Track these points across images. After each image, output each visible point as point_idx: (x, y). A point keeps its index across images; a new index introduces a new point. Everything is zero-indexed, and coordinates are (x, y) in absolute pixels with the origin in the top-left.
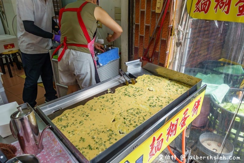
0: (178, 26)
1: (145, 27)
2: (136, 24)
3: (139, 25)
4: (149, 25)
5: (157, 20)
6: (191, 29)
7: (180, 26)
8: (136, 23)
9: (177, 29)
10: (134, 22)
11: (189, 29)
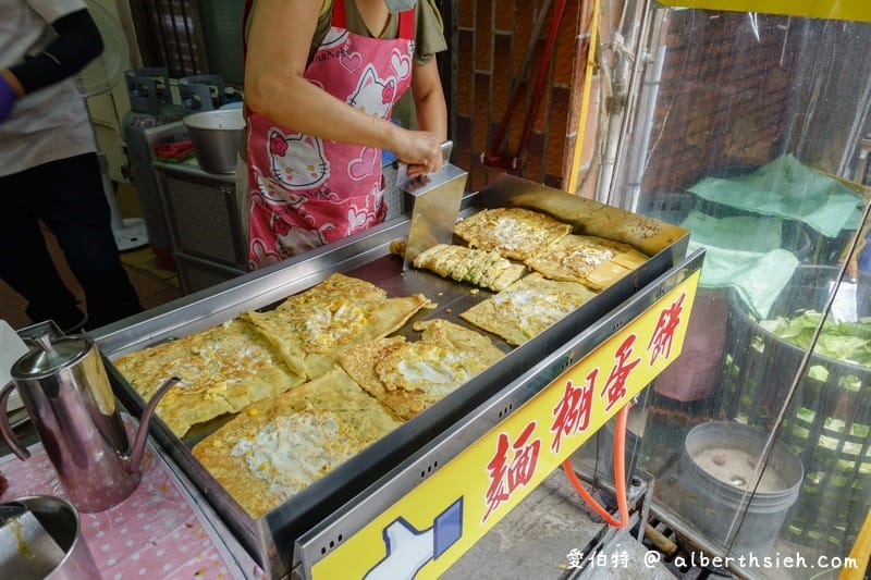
0: (612, 37)
1: (493, 41)
2: (459, 28)
3: (472, 32)
4: (508, 33)
5: (538, 13)
6: (665, 47)
7: (619, 38)
8: (463, 26)
9: (611, 47)
10: (453, 23)
11: (657, 50)
